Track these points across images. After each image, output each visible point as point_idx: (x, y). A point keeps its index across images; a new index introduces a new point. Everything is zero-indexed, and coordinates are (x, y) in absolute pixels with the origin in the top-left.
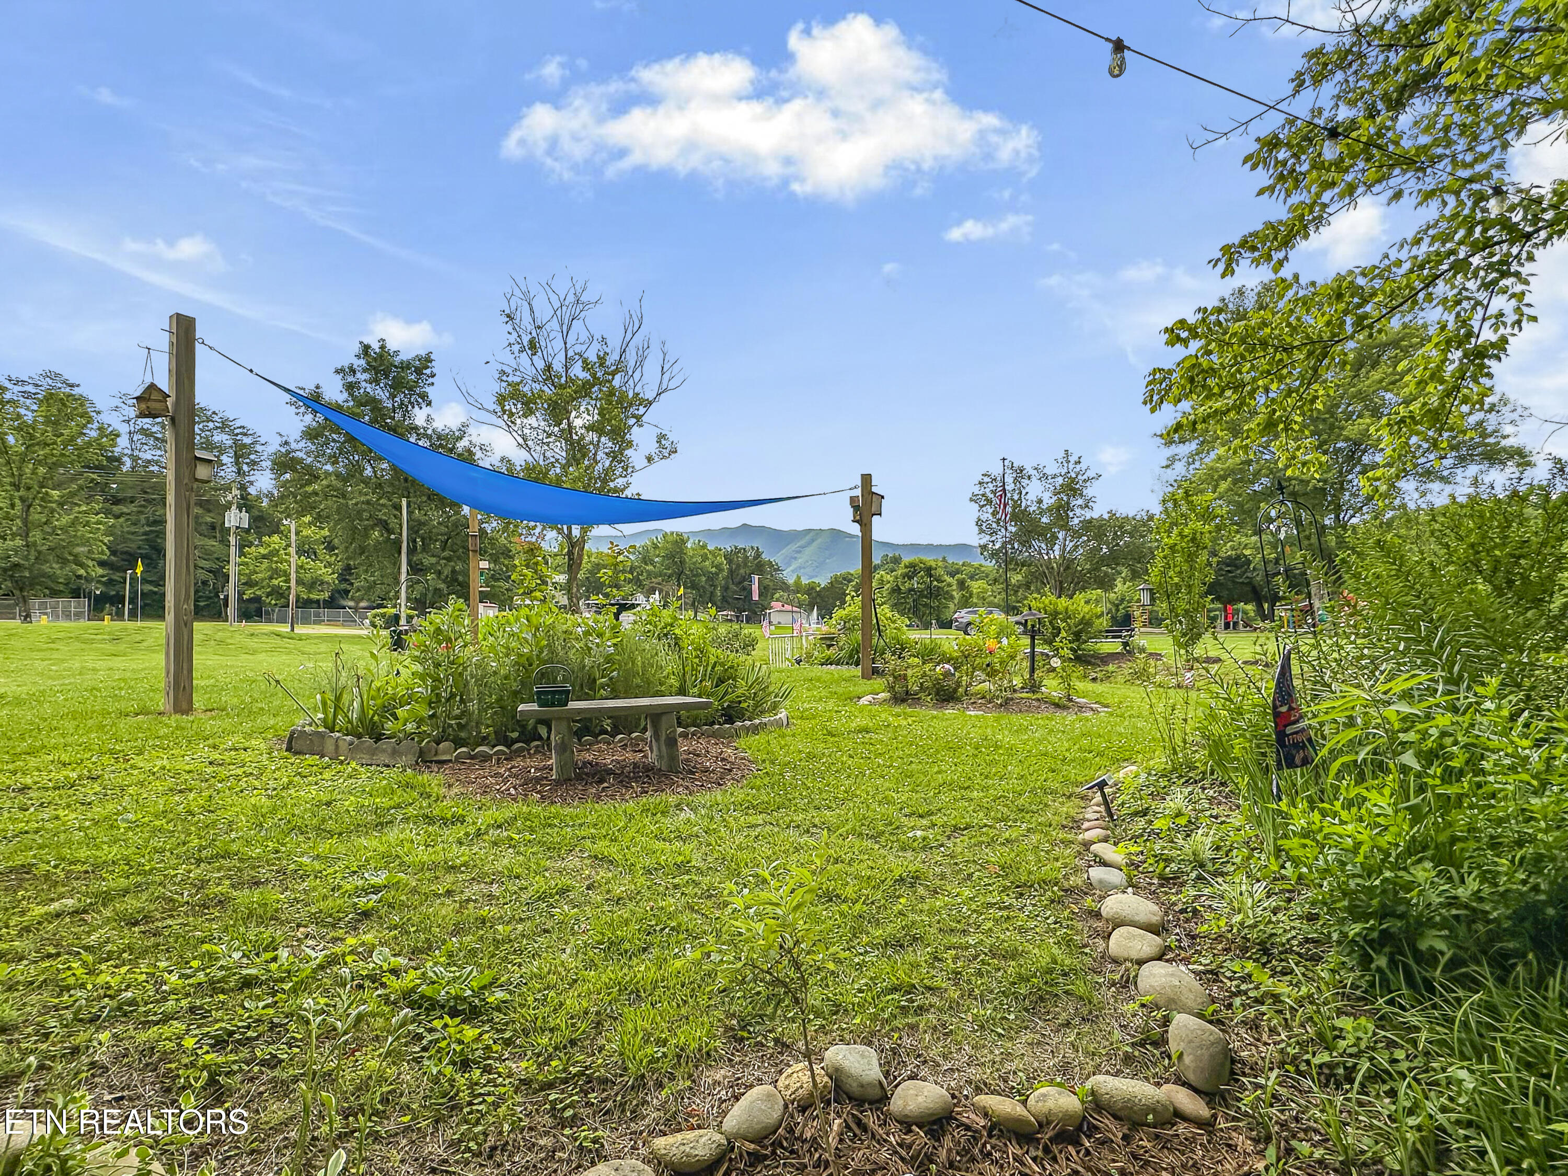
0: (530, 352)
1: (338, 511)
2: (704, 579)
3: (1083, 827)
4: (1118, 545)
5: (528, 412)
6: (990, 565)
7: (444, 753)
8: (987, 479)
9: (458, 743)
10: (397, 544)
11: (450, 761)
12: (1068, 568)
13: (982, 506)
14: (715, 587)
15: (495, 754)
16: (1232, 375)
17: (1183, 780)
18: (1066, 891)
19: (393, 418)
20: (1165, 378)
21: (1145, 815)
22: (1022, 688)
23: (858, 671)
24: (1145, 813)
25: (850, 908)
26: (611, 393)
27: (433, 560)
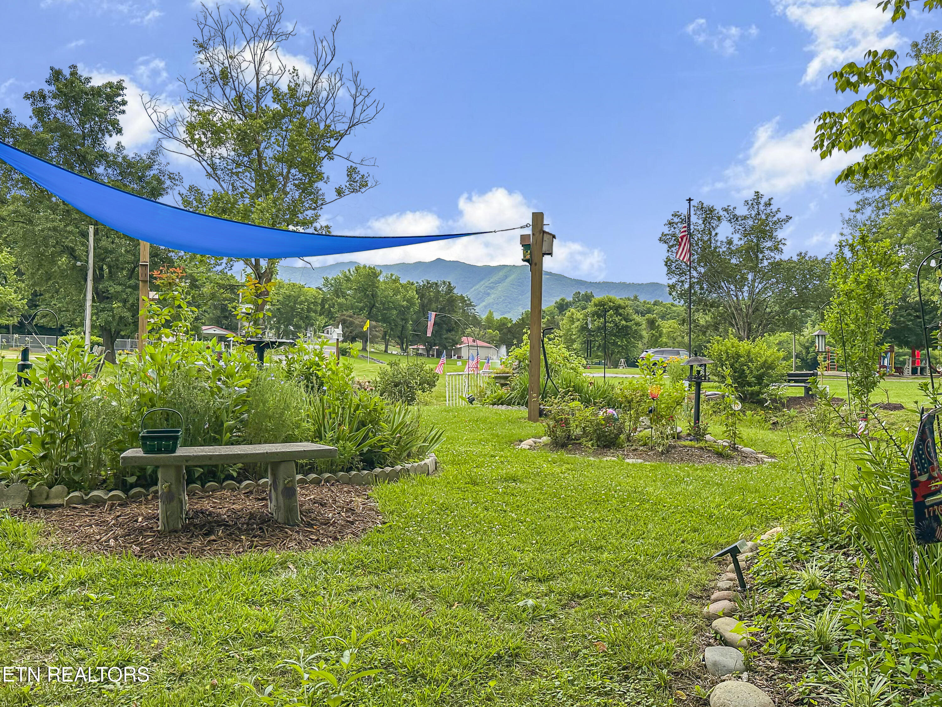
0: (221, 82)
1: (24, 237)
2: (395, 312)
3: (713, 597)
4: (806, 288)
5: (218, 142)
6: (680, 306)
7: (57, 497)
8: (676, 220)
9: (72, 486)
10: (83, 271)
11: (61, 506)
12: (757, 309)
13: (670, 247)
14: (406, 320)
15: (110, 498)
16: (905, 120)
17: (828, 545)
18: (676, 674)
19: (83, 145)
20: (835, 123)
21: (779, 585)
22: (689, 435)
23: (524, 411)
24: (777, 583)
25: (433, 691)
26: (302, 125)
27: (119, 288)
